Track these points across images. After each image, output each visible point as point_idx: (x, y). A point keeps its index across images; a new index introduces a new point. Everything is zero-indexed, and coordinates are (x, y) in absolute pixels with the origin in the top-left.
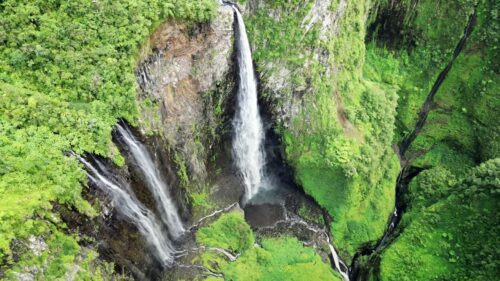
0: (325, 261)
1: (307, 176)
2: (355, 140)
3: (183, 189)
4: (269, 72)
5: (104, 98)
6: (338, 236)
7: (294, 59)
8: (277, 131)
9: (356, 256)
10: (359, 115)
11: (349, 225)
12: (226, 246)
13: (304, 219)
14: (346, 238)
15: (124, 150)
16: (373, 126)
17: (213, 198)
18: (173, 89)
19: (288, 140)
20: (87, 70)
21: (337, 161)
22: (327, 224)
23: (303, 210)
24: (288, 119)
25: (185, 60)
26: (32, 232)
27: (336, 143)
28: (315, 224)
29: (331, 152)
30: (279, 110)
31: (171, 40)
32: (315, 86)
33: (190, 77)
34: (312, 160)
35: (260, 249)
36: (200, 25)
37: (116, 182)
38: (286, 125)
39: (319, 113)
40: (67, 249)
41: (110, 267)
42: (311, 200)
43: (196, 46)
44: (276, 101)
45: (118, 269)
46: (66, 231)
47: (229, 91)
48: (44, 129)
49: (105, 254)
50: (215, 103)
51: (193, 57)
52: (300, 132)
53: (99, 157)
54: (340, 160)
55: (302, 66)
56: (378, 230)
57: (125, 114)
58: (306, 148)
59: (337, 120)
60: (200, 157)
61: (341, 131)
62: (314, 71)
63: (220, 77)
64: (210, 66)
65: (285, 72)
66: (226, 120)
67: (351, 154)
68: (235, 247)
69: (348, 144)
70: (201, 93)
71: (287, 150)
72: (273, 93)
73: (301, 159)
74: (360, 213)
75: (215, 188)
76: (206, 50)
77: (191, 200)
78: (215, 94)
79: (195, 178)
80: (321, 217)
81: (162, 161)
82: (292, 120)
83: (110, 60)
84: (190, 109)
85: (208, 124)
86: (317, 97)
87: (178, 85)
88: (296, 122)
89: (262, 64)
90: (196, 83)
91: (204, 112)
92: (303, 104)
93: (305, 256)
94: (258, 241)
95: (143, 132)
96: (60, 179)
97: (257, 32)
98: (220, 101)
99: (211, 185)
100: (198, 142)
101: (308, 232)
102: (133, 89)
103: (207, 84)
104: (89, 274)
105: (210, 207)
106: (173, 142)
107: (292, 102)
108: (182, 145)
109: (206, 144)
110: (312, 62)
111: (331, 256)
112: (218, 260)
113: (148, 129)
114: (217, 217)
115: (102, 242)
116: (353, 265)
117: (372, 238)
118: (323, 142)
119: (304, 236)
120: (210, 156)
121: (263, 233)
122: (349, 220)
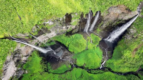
0: (101, 61)
1: (117, 49)
2: (132, 55)
3: (98, 26)
4: (133, 28)
5: (101, 7)
6: (108, 62)
7: (139, 32)
8: (123, 37)
9: (107, 68)
10: (139, 54)
11: (112, 63)
12: (93, 40)
13: (108, 53)
14: (109, 64)
15: (96, 14)
16: (139, 58)
17: (100, 32)
18: (114, 13)
19: (122, 41)
20: (104, 1)
21: (124, 53)
22: (109, 58)
23: (110, 52)
24: (126, 38)
25: (121, 12)
26: (78, 13)
27: (128, 51)
28: (108, 56)
29: (125, 51)
30: (127, 35)
31: (122, 7)
32: (137, 40)
33: (119, 14)
34: (121, 48)
35: (96, 47)
36: (129, 10)
37: (91, 17)
38: (125, 38)
39: (132, 44)
40: (78, 18)
41: (79, 24)
42: (113, 53)
43: (125, 11)
44: (128, 33)
45: (79, 25)
46: (80, 16)
47: (123, 22)
48: (91, 3)
49: (80, 22)
50: (118, 21)
51: (123, 12)
52: (125, 42)
53: (92, 12)
54: (124, 54)
55: (139, 34)
56: (115, 70)
57: (101, 11)
58: (123, 45)
59: (134, 49)
60: (106, 25)
61: (132, 51)
62: (140, 37)
63: (124, 19)
64: (124, 16)
65: (135, 31)
66: (117, 26)
67: (127, 56)
68: (93, 42)
69: (129, 54)
70: (118, 18)
71: (120, 42)
72: (129, 31)
73: (120, 46)
74: (116, 65)
75: (103, 32)
76: (126, 13)
77: (97, 29)
78: (120, 21)
79: (102, 27)
80: (110, 56)
81: (99, 20)
82: (127, 39)
83: (108, 3)
84: (113, 18)
85: (114, 23)
86: (135, 41)
87: (115, 13)
88: (127, 40)
89: (133, 26)
90: (119, 16)
91: (115, 21)
92: (131, 39)
93: (100, 56)
94: (97, 46)
95: (101, 15)
96: (86, 10)
97: (138, 21)
98: (120, 22)
99: (103, 31)
100: (109, 23)
101: (105, 55)
102: (106, 9)
103: (120, 18)
104: (76, 22)
105: (98, 33)
106: (104, 19)
107: (130, 37)
108: (105, 21)
109: (110, 25)
110: (141, 36)
111: (103, 62)
112: (89, 40)
113: (102, 15)
114: (97, 35)
115: (81, 21)
116: (105, 68)
117: (112, 69)
118: (126, 48)
119: (104, 54)
120: (108, 27)
121: (100, 46)
122: (113, 63)
